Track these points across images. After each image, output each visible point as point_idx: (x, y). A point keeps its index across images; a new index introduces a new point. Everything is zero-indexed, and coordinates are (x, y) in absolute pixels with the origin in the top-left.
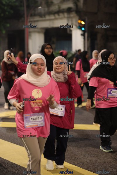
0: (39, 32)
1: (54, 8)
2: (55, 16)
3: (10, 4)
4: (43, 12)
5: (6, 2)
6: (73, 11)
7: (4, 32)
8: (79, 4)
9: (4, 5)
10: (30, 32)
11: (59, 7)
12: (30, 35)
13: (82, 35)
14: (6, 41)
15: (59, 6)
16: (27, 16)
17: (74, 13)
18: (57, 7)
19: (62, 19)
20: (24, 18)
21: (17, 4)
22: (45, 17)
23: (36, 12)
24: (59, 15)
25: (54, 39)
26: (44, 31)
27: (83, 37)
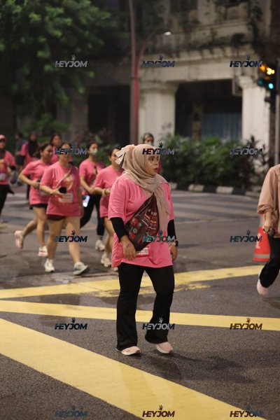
0: (163, 92)
1: (201, 35)
2: (202, 54)
3: (98, 24)
4: (173, 43)
5: (88, 20)
6: (246, 43)
7: (81, 90)
8: (260, 26)
9: (84, 28)
10: (142, 91)
11: (214, 34)
12: (143, 99)
13: (266, 100)
14: (86, 111)
15: (212, 29)
16: (137, 54)
17: (248, 47)
18: (208, 33)
19: (218, 60)
20: (130, 57)
21: (114, 24)
22: (178, 56)
23: (158, 45)
24: (212, 53)
25: (199, 110)
26: (175, 89)
27: (268, 105)
